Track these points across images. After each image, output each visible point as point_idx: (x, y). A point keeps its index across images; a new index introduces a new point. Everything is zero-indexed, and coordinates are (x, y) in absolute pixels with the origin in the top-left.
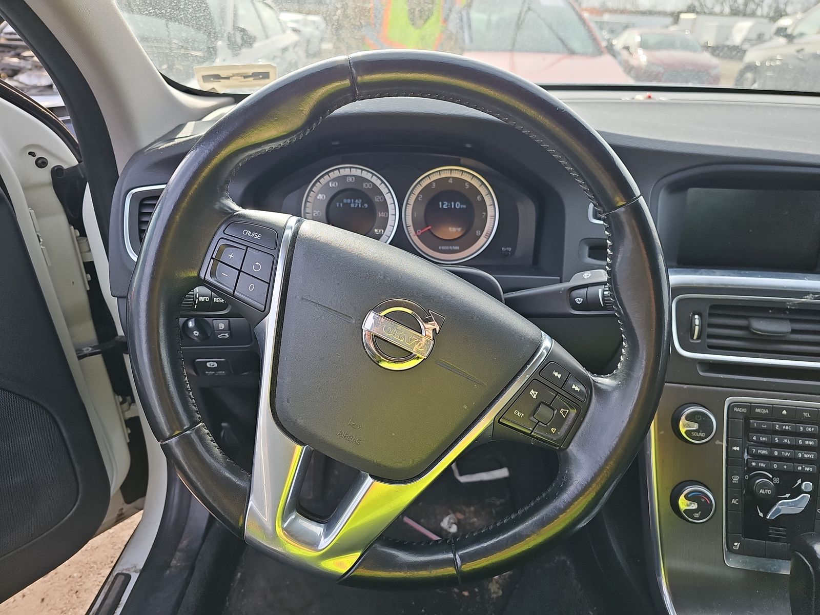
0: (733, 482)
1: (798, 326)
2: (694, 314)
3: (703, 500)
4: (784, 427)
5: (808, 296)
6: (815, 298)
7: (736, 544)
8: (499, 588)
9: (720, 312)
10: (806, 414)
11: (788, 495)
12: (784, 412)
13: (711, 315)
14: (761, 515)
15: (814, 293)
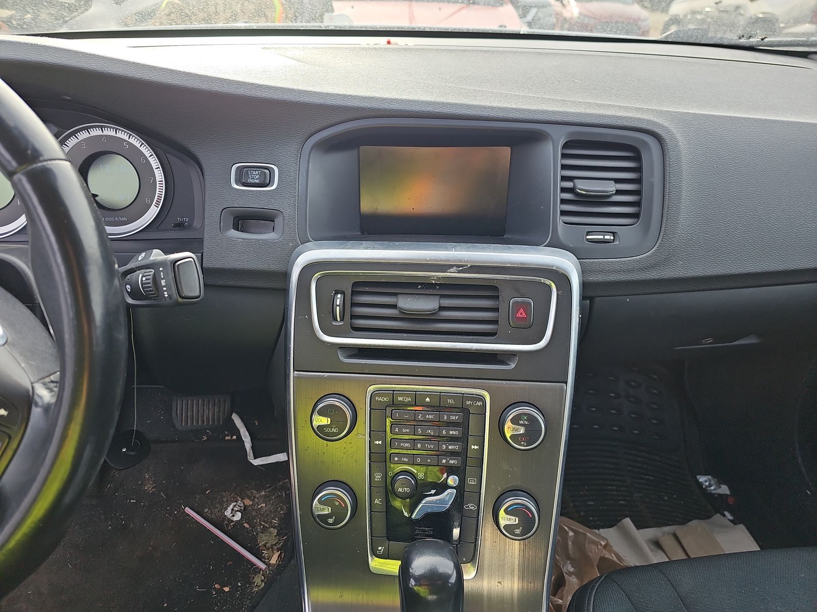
0: (376, 480)
1: (447, 302)
2: (337, 293)
3: (337, 504)
4: (427, 416)
5: (451, 270)
6: (459, 272)
7: (380, 548)
8: (262, 581)
9: (367, 289)
10: (450, 401)
11: (433, 492)
12: (428, 399)
13: (354, 293)
14: (406, 514)
15: (458, 266)
